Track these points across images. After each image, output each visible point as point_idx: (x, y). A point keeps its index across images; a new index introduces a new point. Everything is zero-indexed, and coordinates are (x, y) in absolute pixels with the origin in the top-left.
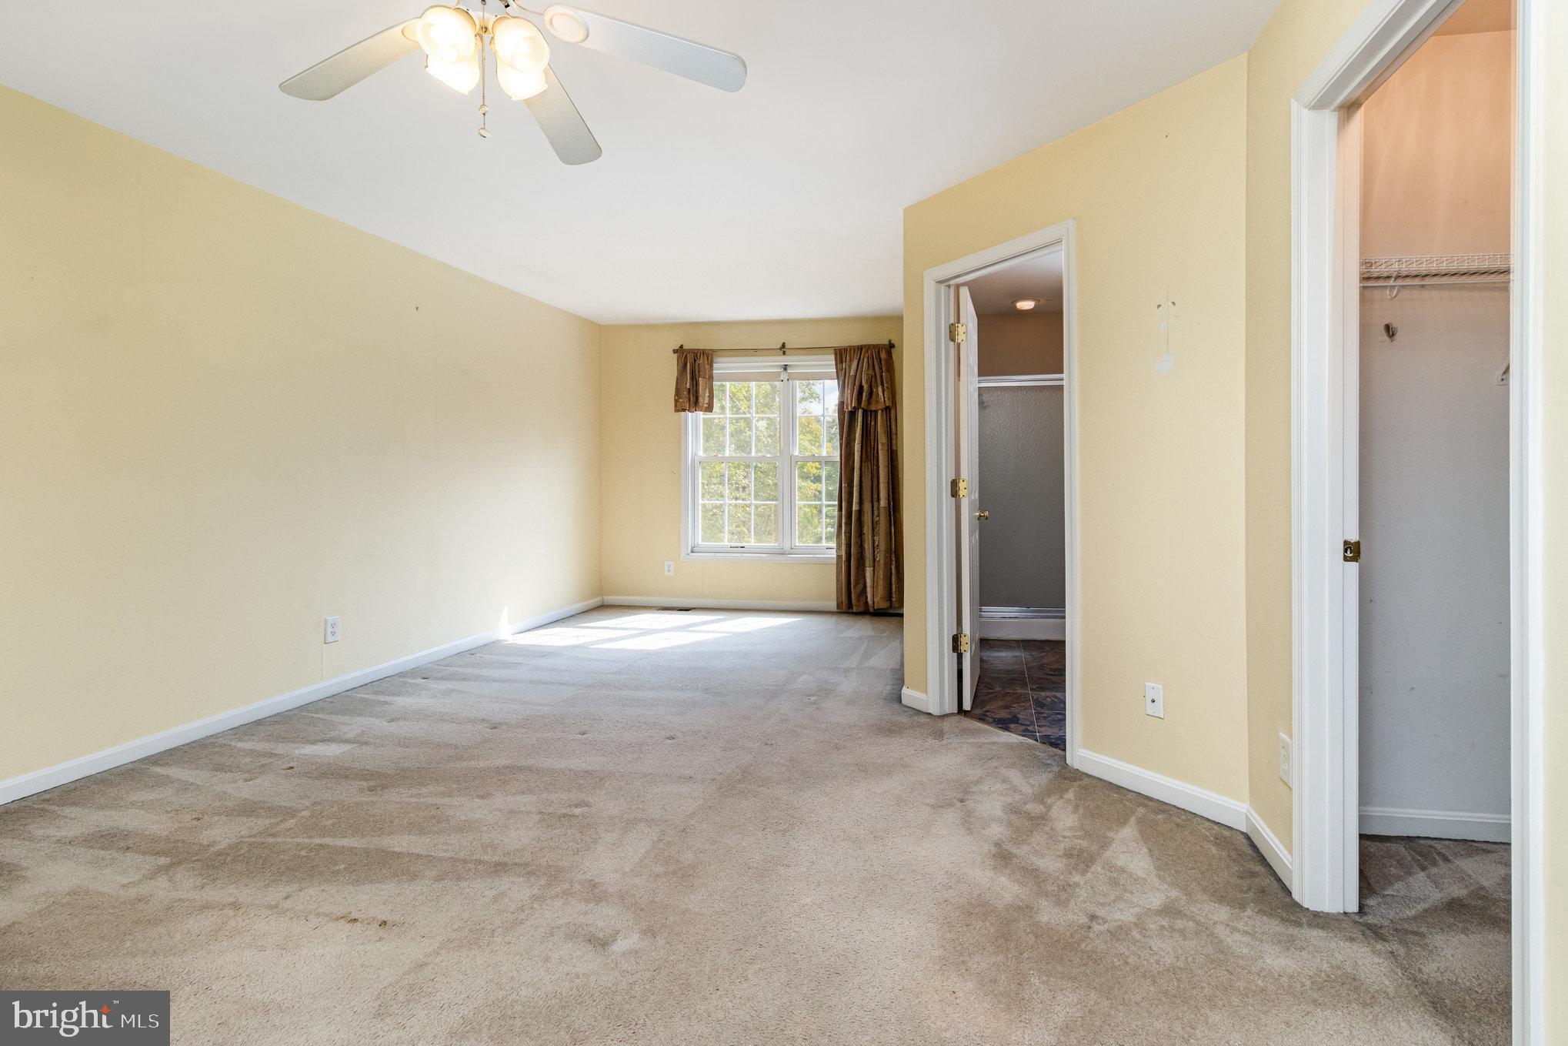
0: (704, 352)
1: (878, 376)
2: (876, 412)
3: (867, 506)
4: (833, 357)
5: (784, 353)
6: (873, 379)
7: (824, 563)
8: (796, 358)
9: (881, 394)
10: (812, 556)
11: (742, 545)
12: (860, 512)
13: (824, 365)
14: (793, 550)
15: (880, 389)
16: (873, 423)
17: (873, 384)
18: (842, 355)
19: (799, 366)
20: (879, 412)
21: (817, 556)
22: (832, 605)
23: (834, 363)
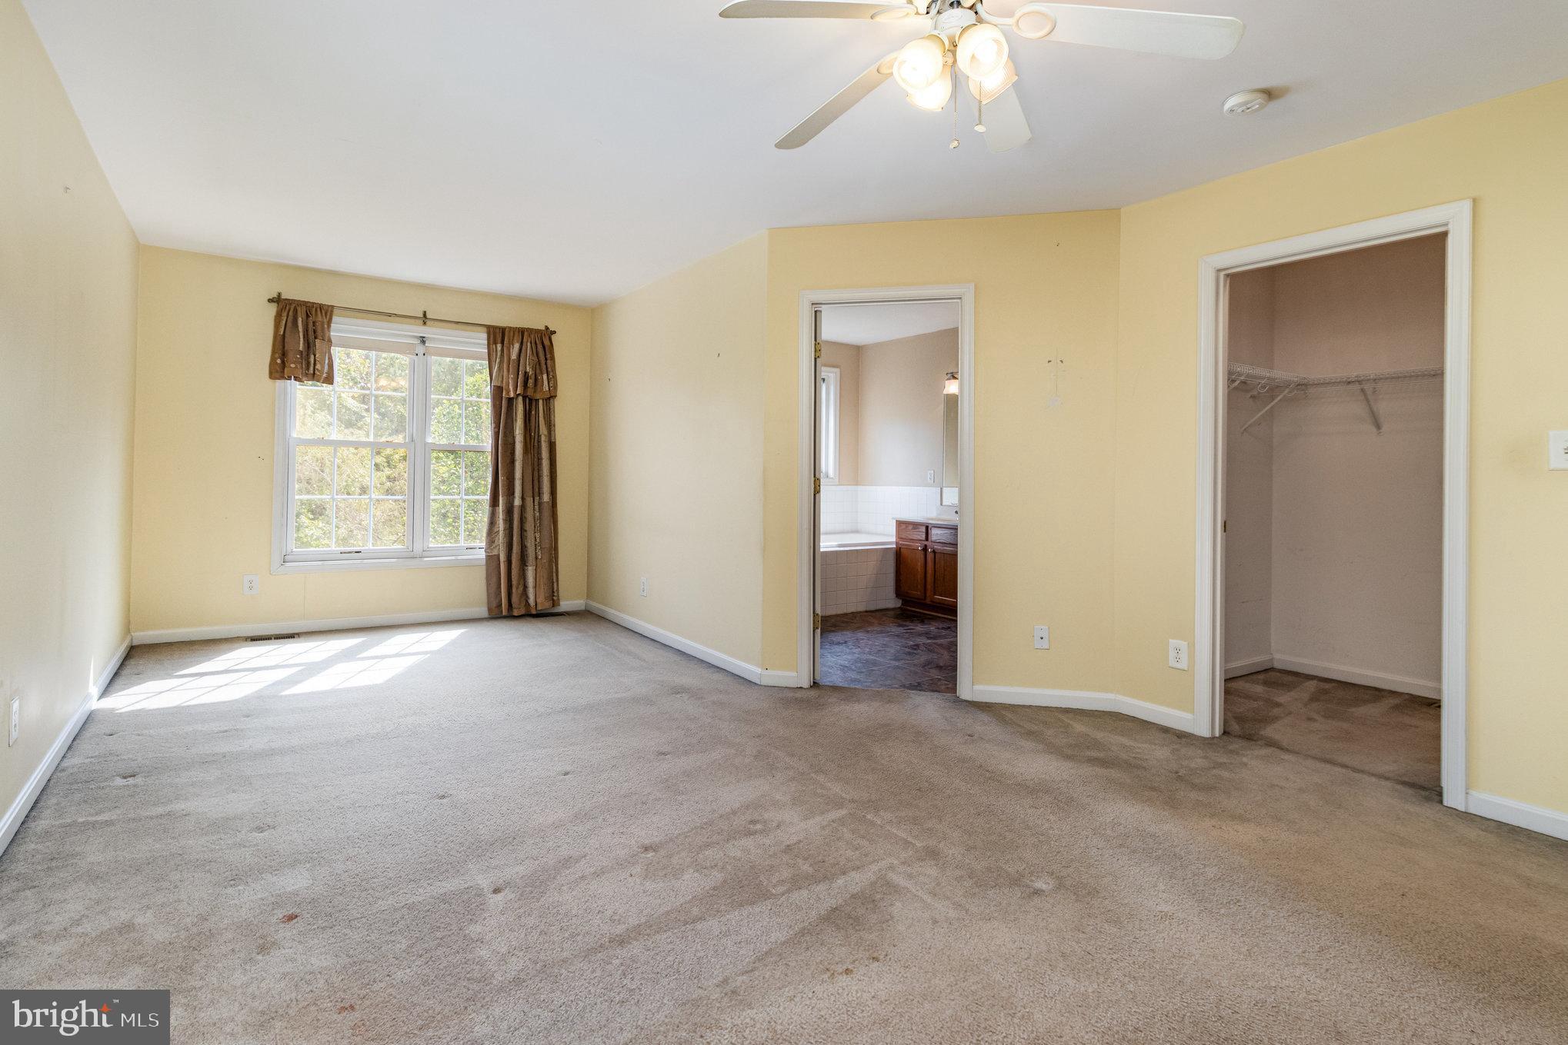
0: (321, 307)
1: (543, 362)
2: (537, 400)
3: (529, 500)
4: (485, 336)
5: (425, 323)
6: (537, 366)
7: (470, 565)
8: (438, 330)
9: (546, 383)
10: (453, 558)
11: (358, 549)
12: (523, 507)
13: (471, 343)
14: (425, 553)
15: (545, 377)
16: (533, 412)
17: (538, 371)
18: (498, 336)
19: (439, 340)
20: (541, 402)
21: (459, 558)
22: (483, 611)
23: (486, 342)
